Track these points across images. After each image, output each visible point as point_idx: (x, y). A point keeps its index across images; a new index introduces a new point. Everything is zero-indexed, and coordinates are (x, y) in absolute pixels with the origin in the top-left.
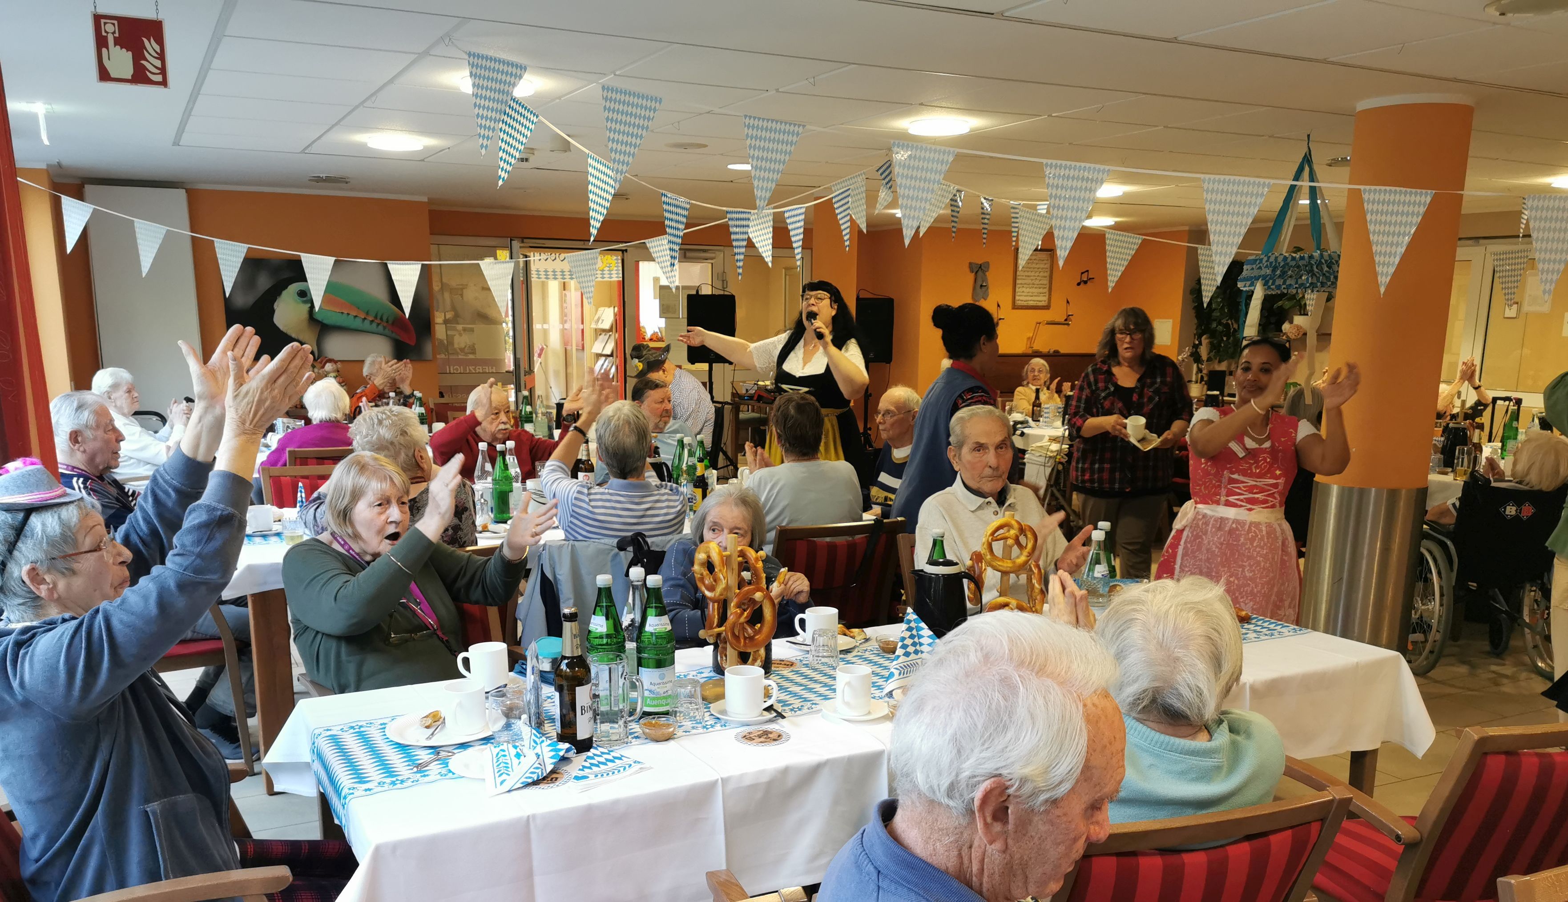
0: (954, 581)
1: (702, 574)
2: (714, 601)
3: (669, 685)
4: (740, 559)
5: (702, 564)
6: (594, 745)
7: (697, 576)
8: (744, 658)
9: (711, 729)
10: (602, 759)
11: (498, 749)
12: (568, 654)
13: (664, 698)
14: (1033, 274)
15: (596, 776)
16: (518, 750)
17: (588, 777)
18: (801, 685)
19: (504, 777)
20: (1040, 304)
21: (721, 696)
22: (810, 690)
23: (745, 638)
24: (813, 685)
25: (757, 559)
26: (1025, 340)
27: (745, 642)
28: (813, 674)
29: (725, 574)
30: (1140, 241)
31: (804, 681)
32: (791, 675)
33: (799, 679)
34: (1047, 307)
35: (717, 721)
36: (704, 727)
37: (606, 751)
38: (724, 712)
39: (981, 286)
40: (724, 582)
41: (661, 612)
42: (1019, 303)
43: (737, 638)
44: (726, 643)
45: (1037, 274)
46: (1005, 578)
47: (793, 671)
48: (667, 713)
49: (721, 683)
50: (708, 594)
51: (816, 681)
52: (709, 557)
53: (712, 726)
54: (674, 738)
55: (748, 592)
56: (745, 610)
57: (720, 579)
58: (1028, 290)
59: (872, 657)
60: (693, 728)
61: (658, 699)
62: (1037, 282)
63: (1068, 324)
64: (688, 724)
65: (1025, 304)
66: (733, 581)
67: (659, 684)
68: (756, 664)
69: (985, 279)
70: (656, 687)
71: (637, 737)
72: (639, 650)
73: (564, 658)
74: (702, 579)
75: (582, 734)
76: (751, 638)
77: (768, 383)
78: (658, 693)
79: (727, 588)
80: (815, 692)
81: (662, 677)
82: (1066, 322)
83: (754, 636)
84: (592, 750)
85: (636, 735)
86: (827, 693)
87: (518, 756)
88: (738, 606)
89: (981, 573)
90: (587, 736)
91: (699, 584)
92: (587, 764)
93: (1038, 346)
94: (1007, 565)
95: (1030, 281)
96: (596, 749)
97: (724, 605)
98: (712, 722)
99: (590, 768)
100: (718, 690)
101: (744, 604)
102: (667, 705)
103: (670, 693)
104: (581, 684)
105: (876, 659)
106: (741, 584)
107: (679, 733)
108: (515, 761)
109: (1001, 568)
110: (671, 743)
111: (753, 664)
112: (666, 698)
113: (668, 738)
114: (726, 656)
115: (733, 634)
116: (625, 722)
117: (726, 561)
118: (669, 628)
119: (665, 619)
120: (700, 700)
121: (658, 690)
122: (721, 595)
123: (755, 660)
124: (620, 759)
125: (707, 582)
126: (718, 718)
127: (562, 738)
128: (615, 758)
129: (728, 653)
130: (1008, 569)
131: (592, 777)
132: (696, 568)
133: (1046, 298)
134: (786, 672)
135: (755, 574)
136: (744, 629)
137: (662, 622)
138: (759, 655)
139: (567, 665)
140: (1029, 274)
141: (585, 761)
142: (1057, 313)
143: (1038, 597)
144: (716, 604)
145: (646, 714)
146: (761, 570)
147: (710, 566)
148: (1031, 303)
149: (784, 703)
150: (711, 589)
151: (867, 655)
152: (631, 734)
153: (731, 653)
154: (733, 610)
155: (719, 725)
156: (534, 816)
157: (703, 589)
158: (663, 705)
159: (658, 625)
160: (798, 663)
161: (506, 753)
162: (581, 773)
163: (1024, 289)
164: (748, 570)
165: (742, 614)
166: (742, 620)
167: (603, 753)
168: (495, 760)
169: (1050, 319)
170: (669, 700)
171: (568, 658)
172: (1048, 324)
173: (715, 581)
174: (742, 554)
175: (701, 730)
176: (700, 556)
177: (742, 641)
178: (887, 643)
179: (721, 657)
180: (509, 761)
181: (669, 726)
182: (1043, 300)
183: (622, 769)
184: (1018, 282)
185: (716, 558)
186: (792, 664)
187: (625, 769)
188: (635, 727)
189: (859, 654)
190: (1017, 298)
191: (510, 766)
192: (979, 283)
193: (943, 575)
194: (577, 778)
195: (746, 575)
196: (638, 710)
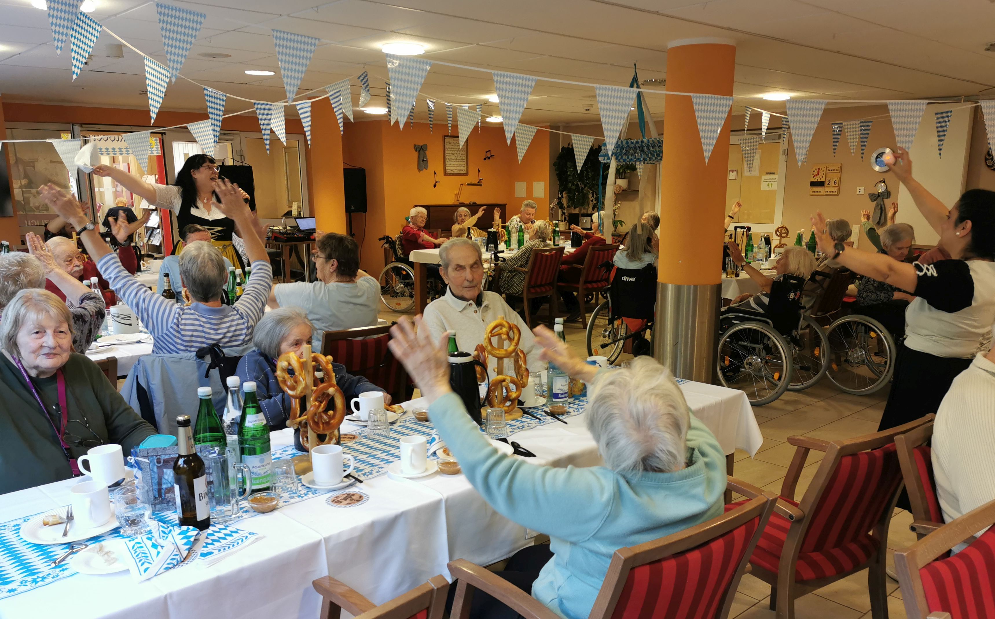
0: (469, 367)
1: (284, 378)
2: (295, 397)
3: (268, 467)
4: (314, 363)
5: (283, 370)
6: (212, 523)
7: (280, 379)
8: (321, 439)
9: (305, 498)
10: (221, 535)
11: (133, 543)
12: (183, 453)
13: (264, 477)
14: (456, 152)
15: (220, 551)
16: (153, 541)
17: (212, 553)
18: (366, 453)
19: (146, 565)
20: (461, 172)
21: (309, 469)
22: (374, 456)
23: (323, 423)
24: (375, 453)
25: (327, 363)
26: (454, 196)
27: (323, 427)
28: (372, 444)
29: (303, 376)
30: (536, 131)
31: (367, 450)
32: (355, 446)
33: (363, 449)
34: (466, 174)
35: (308, 490)
36: (299, 496)
37: (223, 527)
38: (313, 482)
39: (423, 160)
40: (303, 382)
41: (259, 410)
42: (448, 171)
43: (316, 424)
44: (306, 427)
45: (458, 152)
46: (501, 362)
47: (356, 443)
48: (267, 489)
49: (309, 460)
50: (290, 392)
51: (376, 449)
52: (289, 364)
53: (306, 495)
54: (277, 509)
55: (324, 388)
56: (321, 402)
57: (300, 381)
58: (453, 163)
59: (412, 426)
60: (291, 498)
61: (259, 478)
62: (459, 158)
63: (481, 185)
64: (286, 495)
65: (452, 172)
66: (310, 381)
67: (260, 466)
68: (332, 442)
69: (425, 156)
70: (258, 469)
71: (247, 511)
72: (241, 442)
73: (180, 456)
74: (284, 382)
75: (201, 517)
76: (328, 423)
77: (281, 228)
78: (260, 474)
79: (306, 387)
80: (378, 458)
81: (262, 461)
82: (479, 184)
83: (329, 421)
84: (210, 527)
85: (245, 509)
86: (387, 457)
87: (154, 546)
88: (316, 400)
89: (485, 360)
90: (205, 517)
91: (282, 385)
92: (209, 541)
93: (462, 199)
94: (501, 353)
95: (454, 157)
96: (213, 526)
97: (303, 401)
98: (304, 491)
99: (212, 544)
100: (304, 465)
101: (319, 397)
102: (267, 482)
103: (269, 472)
104: (197, 477)
105: (416, 427)
106: (317, 382)
107: (281, 504)
108: (154, 552)
109: (498, 355)
110: (276, 513)
111: (329, 443)
112: (266, 477)
113: (273, 509)
114: (307, 438)
115: (314, 422)
116: (237, 501)
117: (303, 365)
118: (265, 422)
119: (261, 415)
120: (294, 475)
121: (259, 472)
122: (301, 392)
123: (331, 439)
124: (236, 532)
125: (289, 384)
126: (308, 488)
127: (184, 522)
128: (232, 532)
129: (309, 435)
130: (503, 356)
131: (216, 552)
132: (279, 373)
133: (465, 168)
134: (351, 444)
135: (327, 373)
136: (321, 416)
137: (259, 419)
138: (334, 435)
139: (185, 462)
140: (453, 152)
141: (207, 538)
142: (473, 178)
143: (525, 374)
144: (297, 400)
145: (254, 491)
146: (331, 371)
147: (291, 372)
148: (456, 172)
149: (357, 469)
150: (293, 388)
151: (407, 424)
152: (242, 508)
153: (311, 434)
154: (311, 404)
155: (310, 493)
156: (171, 595)
157: (286, 389)
158: (264, 483)
159: (255, 421)
160: (359, 436)
161: (143, 545)
162: (205, 550)
163: (451, 163)
164: (319, 370)
165: (320, 406)
166: (320, 410)
167: (220, 529)
168: (133, 553)
169: (469, 182)
170: (268, 479)
171: (184, 456)
172: (468, 185)
173: (296, 382)
174: (315, 359)
175: (297, 499)
176: (282, 364)
177: (321, 426)
178: (421, 414)
179: (303, 439)
180: (147, 552)
181: (272, 499)
182: (463, 169)
183: (240, 541)
184: (446, 157)
185: (295, 364)
186: (354, 437)
187: (242, 541)
188: (245, 504)
189: (402, 424)
190: (447, 168)
191: (148, 555)
192: (421, 158)
193: (461, 364)
194: (203, 555)
195: (319, 375)
196: (248, 490)
